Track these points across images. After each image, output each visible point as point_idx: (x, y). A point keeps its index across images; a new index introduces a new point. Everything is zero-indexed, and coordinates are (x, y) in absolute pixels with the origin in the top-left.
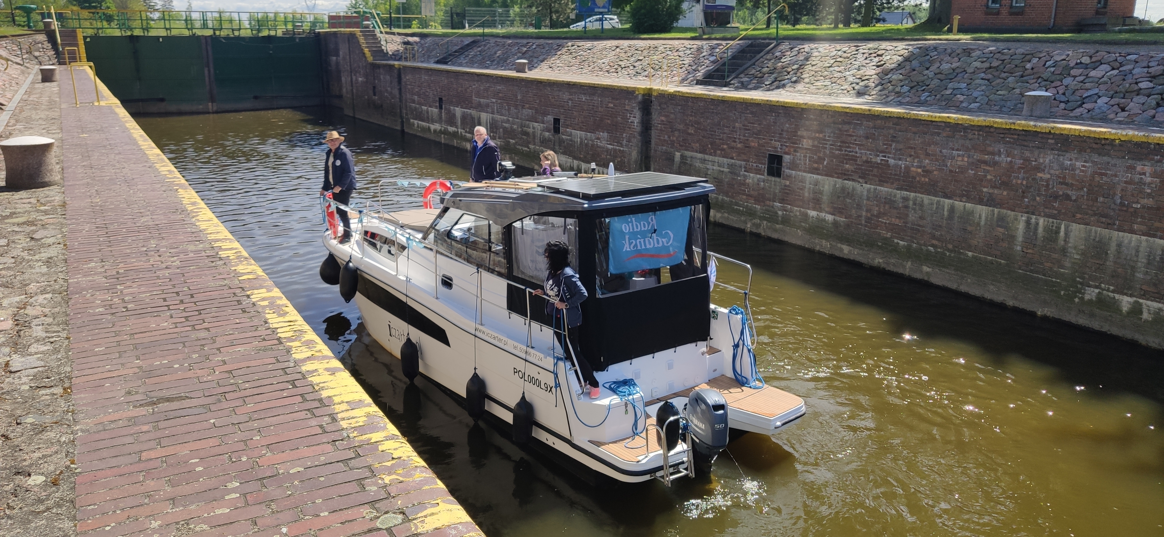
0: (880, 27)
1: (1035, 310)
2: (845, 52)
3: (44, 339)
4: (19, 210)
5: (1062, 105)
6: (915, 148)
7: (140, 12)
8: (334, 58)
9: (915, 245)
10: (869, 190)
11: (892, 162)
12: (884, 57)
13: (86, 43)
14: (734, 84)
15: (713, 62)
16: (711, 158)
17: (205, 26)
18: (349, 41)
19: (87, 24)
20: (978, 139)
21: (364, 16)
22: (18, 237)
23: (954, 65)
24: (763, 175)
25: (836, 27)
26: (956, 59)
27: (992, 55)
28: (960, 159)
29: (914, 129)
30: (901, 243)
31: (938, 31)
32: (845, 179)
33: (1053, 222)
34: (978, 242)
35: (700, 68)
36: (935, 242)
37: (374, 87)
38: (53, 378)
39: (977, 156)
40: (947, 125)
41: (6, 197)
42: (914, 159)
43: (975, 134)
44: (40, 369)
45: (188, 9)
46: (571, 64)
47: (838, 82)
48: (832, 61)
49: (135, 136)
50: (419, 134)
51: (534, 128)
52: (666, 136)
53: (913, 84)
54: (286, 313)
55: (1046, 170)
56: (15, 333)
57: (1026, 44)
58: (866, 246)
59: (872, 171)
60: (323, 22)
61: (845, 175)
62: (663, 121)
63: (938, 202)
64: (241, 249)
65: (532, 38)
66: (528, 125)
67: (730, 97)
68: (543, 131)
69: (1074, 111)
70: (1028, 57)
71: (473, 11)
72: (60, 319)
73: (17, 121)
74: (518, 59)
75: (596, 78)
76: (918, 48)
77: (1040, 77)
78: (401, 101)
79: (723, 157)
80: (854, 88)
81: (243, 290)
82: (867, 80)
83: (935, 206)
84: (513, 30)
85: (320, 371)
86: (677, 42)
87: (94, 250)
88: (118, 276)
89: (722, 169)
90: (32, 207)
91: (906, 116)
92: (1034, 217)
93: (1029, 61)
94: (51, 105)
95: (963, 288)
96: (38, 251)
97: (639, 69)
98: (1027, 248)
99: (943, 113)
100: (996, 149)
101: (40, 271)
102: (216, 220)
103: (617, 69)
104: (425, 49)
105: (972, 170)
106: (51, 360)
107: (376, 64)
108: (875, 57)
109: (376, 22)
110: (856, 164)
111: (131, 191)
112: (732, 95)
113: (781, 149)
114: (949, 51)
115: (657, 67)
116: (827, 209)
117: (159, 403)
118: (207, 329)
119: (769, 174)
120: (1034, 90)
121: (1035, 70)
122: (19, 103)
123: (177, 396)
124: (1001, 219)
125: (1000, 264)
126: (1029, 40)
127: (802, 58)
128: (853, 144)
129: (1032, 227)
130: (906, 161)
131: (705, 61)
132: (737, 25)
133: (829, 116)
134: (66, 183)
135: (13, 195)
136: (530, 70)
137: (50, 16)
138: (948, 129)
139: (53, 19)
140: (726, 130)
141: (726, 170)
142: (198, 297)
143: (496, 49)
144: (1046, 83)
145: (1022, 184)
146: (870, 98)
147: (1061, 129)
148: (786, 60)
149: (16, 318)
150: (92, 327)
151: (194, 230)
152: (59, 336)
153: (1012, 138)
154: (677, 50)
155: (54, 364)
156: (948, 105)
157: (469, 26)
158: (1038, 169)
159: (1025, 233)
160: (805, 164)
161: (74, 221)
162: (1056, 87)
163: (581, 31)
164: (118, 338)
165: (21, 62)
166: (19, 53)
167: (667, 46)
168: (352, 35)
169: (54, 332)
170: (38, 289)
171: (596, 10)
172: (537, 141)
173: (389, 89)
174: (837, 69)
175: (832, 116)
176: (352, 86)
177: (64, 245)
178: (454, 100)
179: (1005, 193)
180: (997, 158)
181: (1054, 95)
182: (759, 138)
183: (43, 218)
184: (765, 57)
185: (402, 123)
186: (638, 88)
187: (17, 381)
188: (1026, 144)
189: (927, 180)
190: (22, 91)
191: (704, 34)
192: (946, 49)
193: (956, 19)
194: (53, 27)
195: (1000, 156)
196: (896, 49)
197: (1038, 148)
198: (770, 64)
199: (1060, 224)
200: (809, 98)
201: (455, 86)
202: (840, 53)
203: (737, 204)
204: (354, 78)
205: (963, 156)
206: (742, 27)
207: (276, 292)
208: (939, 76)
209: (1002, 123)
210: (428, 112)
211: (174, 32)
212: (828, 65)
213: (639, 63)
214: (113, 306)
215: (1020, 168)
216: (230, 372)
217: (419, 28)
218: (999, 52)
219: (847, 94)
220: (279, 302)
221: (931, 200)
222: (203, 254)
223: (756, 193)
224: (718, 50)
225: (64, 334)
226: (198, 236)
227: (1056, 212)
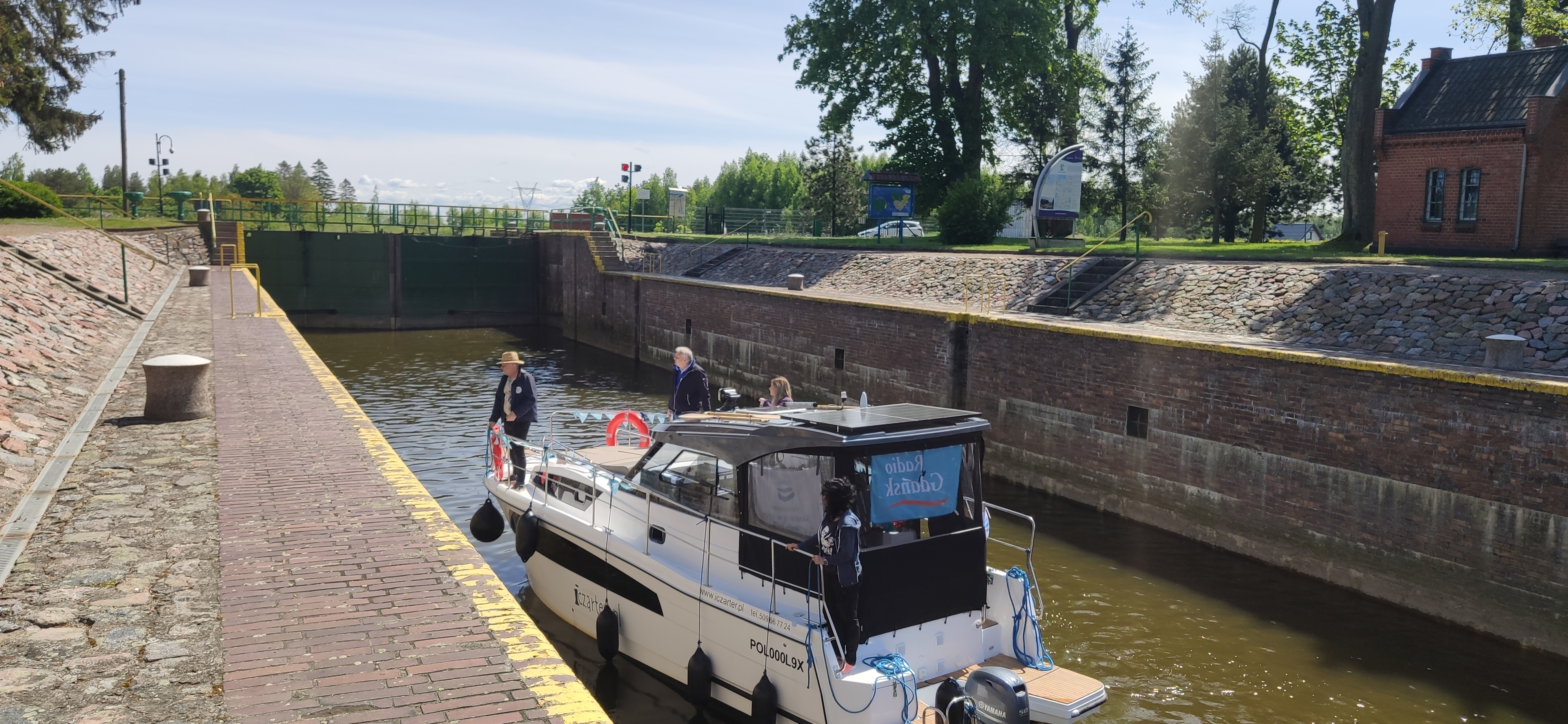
0: (1274, 243)
1: (1517, 638)
2: (1231, 275)
3: (189, 619)
4: (159, 448)
5: (1540, 354)
6: (1333, 406)
7: (317, 202)
8: (555, 266)
9: (1337, 539)
10: (1270, 461)
11: (1301, 423)
12: (1285, 283)
13: (246, 239)
14: (1079, 313)
15: (1051, 284)
16: (1049, 408)
17: (393, 221)
18: (575, 245)
19: (247, 215)
20: (1423, 396)
21: (595, 215)
22: (158, 483)
23: (1384, 297)
24: (1122, 434)
25: (1216, 242)
26: (1386, 288)
27: (1436, 284)
28: (1398, 422)
29: (1331, 380)
30: (1318, 535)
31: (1358, 251)
32: (1236, 445)
33: (1537, 515)
34: (1430, 538)
35: (1032, 291)
36: (1366, 536)
37: (604, 304)
38: (199, 672)
39: (1422, 419)
40: (1378, 375)
41: (144, 430)
42: (1332, 421)
43: (1418, 390)
44: (184, 659)
45: (373, 200)
46: (860, 281)
47: (1223, 314)
48: (1214, 287)
49: (305, 357)
50: (657, 365)
51: (809, 361)
52: (987, 378)
53: (1327, 321)
54: (499, 598)
55: (1523, 443)
56: (153, 609)
57: (1482, 270)
58: (1268, 538)
59: (1274, 435)
60: (543, 221)
61: (1236, 439)
62: (983, 357)
63: (1369, 481)
64: (440, 510)
65: (809, 247)
66: (802, 357)
67: (1075, 329)
68: (822, 365)
69: (1558, 363)
70: (1488, 288)
71: (733, 211)
72: (210, 593)
73: (159, 334)
74: (791, 273)
75: (893, 300)
76: (1331, 272)
77: (1505, 316)
78: (637, 322)
79: (1066, 408)
80: (1244, 323)
81: (444, 564)
82: (1262, 312)
83: (1365, 485)
84: (785, 236)
85: (546, 679)
86: (1001, 257)
87: (253, 504)
88: (283, 539)
89: (1064, 424)
90: (175, 445)
91: (1319, 363)
92: (1509, 506)
93: (1490, 294)
94: (201, 315)
95: (1411, 603)
96: (183, 503)
97: (950, 289)
98: (1501, 550)
99: (1371, 360)
100: (1449, 411)
101: (186, 528)
102: (407, 471)
103: (920, 289)
104: (672, 258)
105: (1416, 438)
106: (198, 647)
107: (608, 275)
108: (1273, 283)
109: (612, 222)
110: (1251, 425)
111: (300, 429)
112: (1077, 327)
113: (1146, 400)
114: (1376, 277)
115: (975, 288)
116: (1211, 484)
117: (336, 713)
118: (398, 615)
119: (1129, 433)
120: (1499, 333)
121: (1497, 306)
122: (162, 311)
123: (359, 704)
124: (1461, 508)
125: (1462, 570)
126: (1486, 266)
127: (1172, 282)
128: (1247, 397)
129: (1507, 520)
130: (1322, 423)
131: (1040, 282)
132: (1080, 236)
133: (1213, 359)
134: (218, 416)
135: (152, 428)
136: (806, 287)
137: (206, 205)
138: (1380, 382)
139: (209, 208)
140: (1070, 372)
141: (1070, 425)
142: (385, 572)
143: (763, 259)
144: (1515, 324)
145: (1488, 459)
146: (1268, 336)
147: (1541, 386)
148: (1149, 283)
149: (154, 589)
150: (249, 606)
151: (379, 483)
152: (209, 616)
153: (1472, 397)
154: (1002, 267)
155: (201, 653)
156: (1378, 349)
157: (728, 231)
158: (1511, 439)
159: (1496, 528)
160: (1180, 422)
161: (228, 464)
162: (1529, 330)
163: (874, 240)
164: (283, 623)
165: (166, 261)
166: (164, 249)
167: (989, 261)
168: (580, 239)
169: (202, 610)
170: (182, 552)
171: (894, 214)
172: (813, 377)
173: (623, 306)
174: (1219, 296)
175: (1217, 360)
176: (576, 302)
177: (216, 496)
178: (706, 323)
179: (1465, 471)
180: (1451, 423)
181: (1528, 340)
182: (1115, 385)
183: (189, 459)
184: (1121, 279)
185: (637, 350)
186: (949, 314)
187: (154, 674)
188: (1492, 405)
189: (1352, 449)
190: (165, 297)
191: (1037, 246)
192: (1371, 275)
193: (1383, 235)
194: (208, 219)
195: (1455, 420)
196: (1301, 273)
197: (1510, 411)
198: (1128, 288)
199: (1548, 518)
200: (1183, 334)
201: (708, 305)
202: (1223, 276)
203: (1085, 472)
204: (579, 291)
205: (1402, 418)
206: (1088, 239)
207: (486, 570)
208: (1363, 310)
209: (1456, 376)
210: (671, 337)
211: (356, 229)
212: (1209, 292)
213: (950, 282)
214: (276, 579)
215: (1485, 437)
216: (427, 675)
217: (664, 231)
218: (1446, 281)
219: (1236, 330)
220: (490, 583)
221: (1359, 476)
222: (392, 514)
223: (1112, 458)
224: (1057, 268)
225: (214, 614)
226: (384, 490)
227: (1539, 500)
